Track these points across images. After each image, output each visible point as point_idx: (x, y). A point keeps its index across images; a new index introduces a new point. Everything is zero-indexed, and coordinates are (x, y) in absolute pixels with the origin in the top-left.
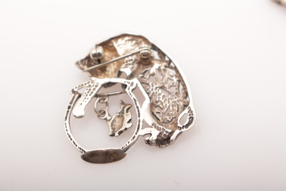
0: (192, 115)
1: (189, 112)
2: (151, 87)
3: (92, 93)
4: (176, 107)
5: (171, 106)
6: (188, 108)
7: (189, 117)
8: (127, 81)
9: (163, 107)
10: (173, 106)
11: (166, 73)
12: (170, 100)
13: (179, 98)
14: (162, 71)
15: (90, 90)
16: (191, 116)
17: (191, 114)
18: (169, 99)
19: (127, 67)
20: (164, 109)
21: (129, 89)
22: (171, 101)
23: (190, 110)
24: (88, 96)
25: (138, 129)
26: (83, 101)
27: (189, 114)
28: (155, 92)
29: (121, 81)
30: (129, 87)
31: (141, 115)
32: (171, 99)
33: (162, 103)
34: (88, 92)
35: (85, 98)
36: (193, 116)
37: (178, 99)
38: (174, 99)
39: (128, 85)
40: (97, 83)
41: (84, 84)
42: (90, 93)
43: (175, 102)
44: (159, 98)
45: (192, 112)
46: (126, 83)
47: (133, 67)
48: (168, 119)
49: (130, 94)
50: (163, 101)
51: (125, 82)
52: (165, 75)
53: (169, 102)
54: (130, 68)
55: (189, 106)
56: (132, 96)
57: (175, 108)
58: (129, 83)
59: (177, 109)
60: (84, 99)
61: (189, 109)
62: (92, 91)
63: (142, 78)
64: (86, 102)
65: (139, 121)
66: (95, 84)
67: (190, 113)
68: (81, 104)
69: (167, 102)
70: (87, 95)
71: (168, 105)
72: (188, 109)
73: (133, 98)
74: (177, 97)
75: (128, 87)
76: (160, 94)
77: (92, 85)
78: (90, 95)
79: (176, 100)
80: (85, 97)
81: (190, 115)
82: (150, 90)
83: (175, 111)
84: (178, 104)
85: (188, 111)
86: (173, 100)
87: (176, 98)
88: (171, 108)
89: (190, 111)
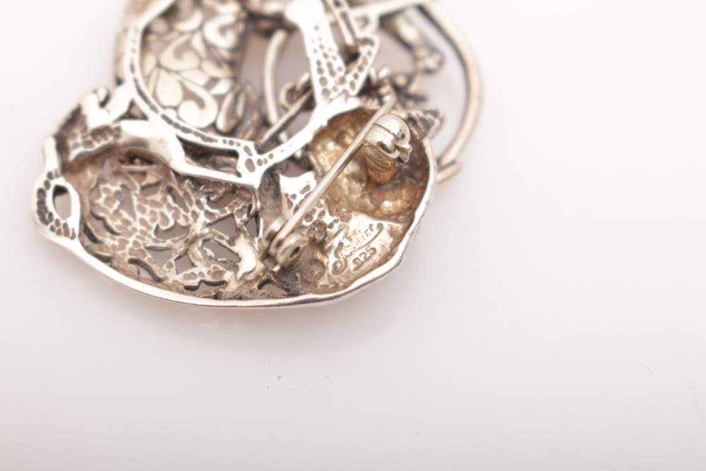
0: (52, 229)
1: (65, 225)
2: (207, 207)
3: (320, 71)
4: (118, 227)
5: (131, 219)
6: (77, 232)
7: (56, 216)
8: (271, 163)
9: (146, 202)
10: (127, 222)
11: (209, 272)
12: (144, 228)
13: (127, 251)
14: (221, 268)
15: (332, 73)
16: (53, 223)
17: (57, 228)
18: (149, 228)
19: (302, 192)
20: (139, 199)
21: (247, 149)
22: (139, 227)
23: (67, 234)
24: (319, 56)
25: (141, 93)
26: (320, 39)
27: (62, 222)
28: (191, 209)
29: (282, 151)
30: (250, 154)
31: (164, 123)
32: (144, 233)
33: (154, 203)
34: (330, 65)
35: (322, 47)
36: (49, 226)
37: (130, 245)
38: (138, 237)
39: (255, 157)
40: (331, 100)
41: (359, 74)
42: (324, 67)
43: (130, 234)
44: (169, 207)
45: (59, 233)
46: (266, 156)
47: (290, 204)
48: (108, 186)
49: (231, 143)
50: (157, 210)
51: (271, 156)
52: (208, 265)
53: (143, 222)
54: (294, 196)
55: (77, 240)
56: (225, 142)
57: (119, 222)
58: (260, 162)
59: (110, 222)
60: (323, 42)
61: (71, 235)
62: (326, 74)
63: (247, 205)
64: (313, 41)
65: (153, 108)
66: (333, 95)
67: (61, 227)
68: (317, 28)
69: (147, 218)
70: (326, 56)
71: (139, 215)
72: (73, 230)
73: (216, 141)
74: (136, 249)
75: (254, 151)
76: (176, 216)
77: (340, 88)
78: (319, 63)
79: (132, 239)
80: (326, 50)
81: (58, 222)
82: (203, 200)
83: (111, 217)
84: (118, 237)
85: (70, 227)
86: (138, 233)
87: (136, 243)
88: (125, 215)
89: (65, 231)
